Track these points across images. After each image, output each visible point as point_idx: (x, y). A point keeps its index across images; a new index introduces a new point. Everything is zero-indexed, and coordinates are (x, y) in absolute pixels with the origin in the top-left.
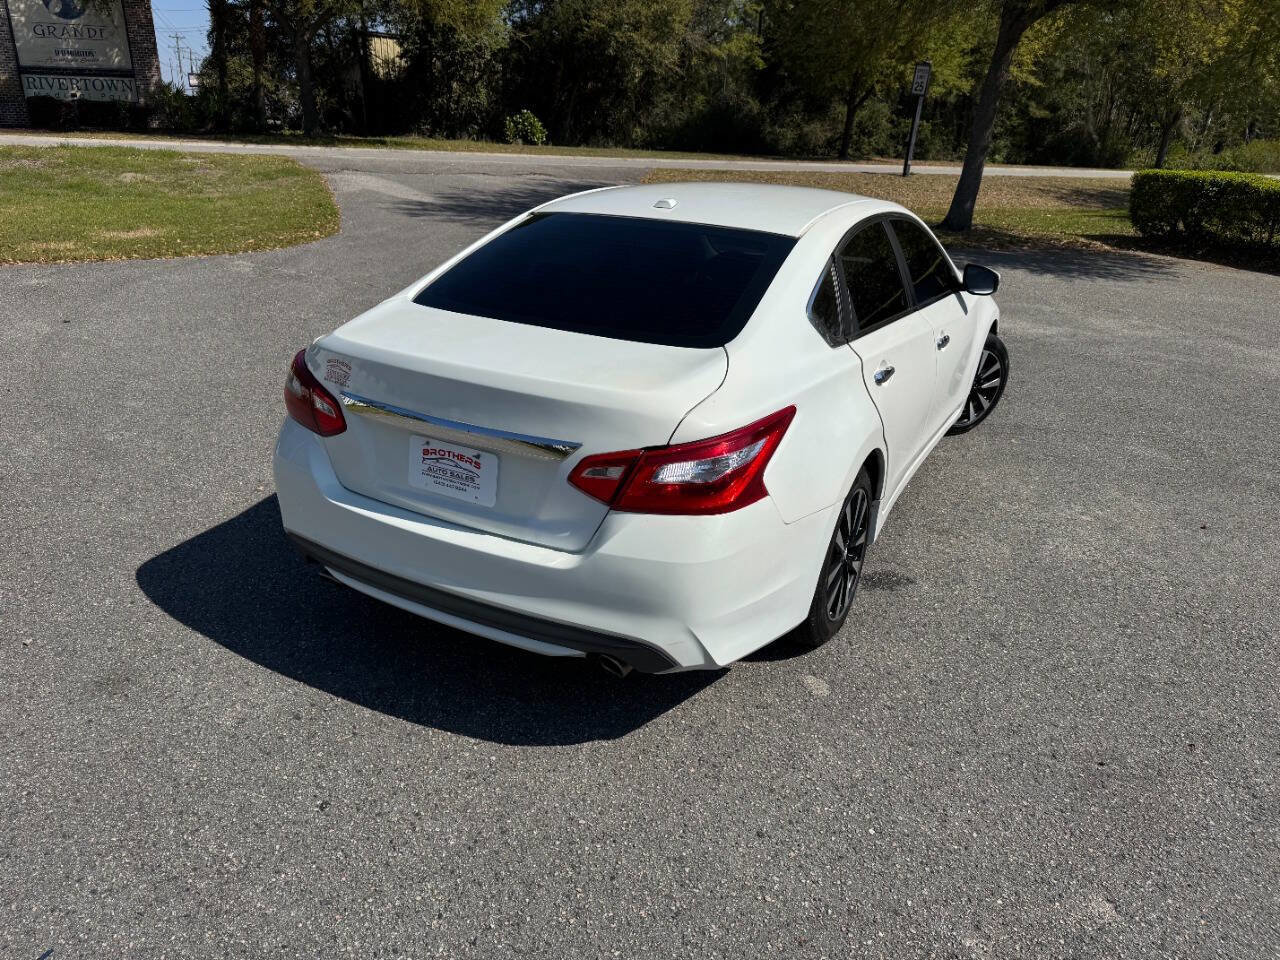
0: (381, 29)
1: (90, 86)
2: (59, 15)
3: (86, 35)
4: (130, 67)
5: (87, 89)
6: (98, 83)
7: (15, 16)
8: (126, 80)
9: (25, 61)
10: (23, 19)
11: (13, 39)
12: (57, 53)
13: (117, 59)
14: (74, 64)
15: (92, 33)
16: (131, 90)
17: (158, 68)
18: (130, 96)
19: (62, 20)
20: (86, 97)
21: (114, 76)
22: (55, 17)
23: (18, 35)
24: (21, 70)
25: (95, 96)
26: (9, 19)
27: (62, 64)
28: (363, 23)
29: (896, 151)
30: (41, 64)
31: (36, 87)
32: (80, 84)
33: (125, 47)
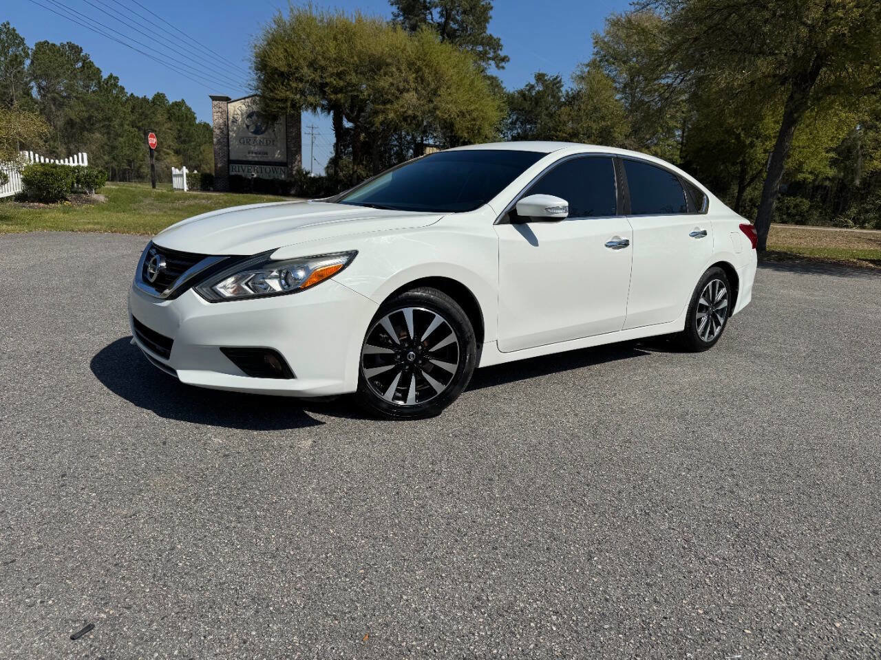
0: (431, 142)
1: (264, 171)
2: (252, 132)
3: (265, 144)
4: (285, 160)
5: (262, 172)
6: (268, 170)
7: (231, 133)
8: (283, 168)
9: (233, 157)
10: (234, 135)
11: (228, 146)
12: (249, 153)
13: (278, 155)
14: (256, 159)
15: (268, 142)
16: (284, 172)
17: (300, 161)
18: (283, 176)
19: (254, 135)
20: (261, 177)
21: (276, 165)
22: (250, 134)
23: (231, 143)
24: (230, 162)
25: (266, 177)
26: (228, 135)
27: (250, 159)
28: (422, 138)
29: (782, 219)
30: (240, 159)
31: (236, 170)
32: (259, 170)
33: (284, 150)
